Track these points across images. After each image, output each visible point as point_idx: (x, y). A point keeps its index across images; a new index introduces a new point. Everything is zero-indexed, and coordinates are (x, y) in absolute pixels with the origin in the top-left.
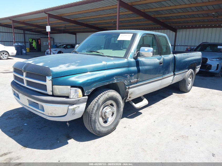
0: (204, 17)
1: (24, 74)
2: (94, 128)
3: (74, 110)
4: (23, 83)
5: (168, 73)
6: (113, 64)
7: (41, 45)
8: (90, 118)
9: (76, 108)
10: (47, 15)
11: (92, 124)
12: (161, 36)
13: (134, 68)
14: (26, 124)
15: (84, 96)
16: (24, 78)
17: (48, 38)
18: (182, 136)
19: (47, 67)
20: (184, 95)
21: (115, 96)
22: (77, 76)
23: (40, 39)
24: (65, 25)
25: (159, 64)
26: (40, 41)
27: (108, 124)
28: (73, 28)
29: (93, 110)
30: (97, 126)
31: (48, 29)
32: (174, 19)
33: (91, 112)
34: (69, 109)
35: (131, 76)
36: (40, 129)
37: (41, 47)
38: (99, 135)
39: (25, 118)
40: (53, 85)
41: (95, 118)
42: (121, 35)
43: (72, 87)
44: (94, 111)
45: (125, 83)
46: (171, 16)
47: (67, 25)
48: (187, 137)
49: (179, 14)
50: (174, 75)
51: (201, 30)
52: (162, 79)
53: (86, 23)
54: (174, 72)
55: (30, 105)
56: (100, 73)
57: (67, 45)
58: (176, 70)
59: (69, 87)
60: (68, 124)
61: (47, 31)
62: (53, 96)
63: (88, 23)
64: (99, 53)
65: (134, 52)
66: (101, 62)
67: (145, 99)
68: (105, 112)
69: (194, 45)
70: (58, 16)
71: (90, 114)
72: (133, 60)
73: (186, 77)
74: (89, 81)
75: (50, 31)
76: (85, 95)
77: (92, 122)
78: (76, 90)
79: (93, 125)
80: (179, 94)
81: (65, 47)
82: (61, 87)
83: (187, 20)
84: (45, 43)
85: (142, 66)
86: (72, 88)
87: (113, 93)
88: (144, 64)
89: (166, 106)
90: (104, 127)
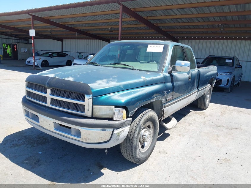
0: (209, 28)
1: (49, 91)
2: (135, 155)
3: (119, 134)
4: (46, 102)
5: (194, 89)
6: (152, 80)
7: (18, 52)
8: (130, 143)
9: (121, 132)
10: (31, 17)
11: (133, 150)
12: (187, 49)
13: (169, 84)
14: (40, 153)
15: (127, 117)
16: (48, 95)
17: (32, 44)
18: (224, 159)
19: (81, 82)
20: (204, 113)
21: (154, 116)
22: (119, 94)
23: (16, 45)
24: (51, 29)
25: (188, 79)
26: (17, 47)
27: (146, 149)
28: (60, 33)
29: (134, 134)
30: (137, 153)
31: (32, 33)
32: (177, 29)
33: (133, 136)
34: (114, 133)
35: (168, 93)
36: (61, 158)
37: (18, 54)
38: (138, 162)
39: (36, 145)
40: (93, 105)
41: (137, 144)
42: (149, 46)
43: (116, 107)
44: (136, 135)
45: (162, 101)
46: (175, 26)
47: (53, 29)
48: (230, 160)
49: (184, 24)
50: (198, 91)
51: (211, 42)
52: (190, 96)
53: (77, 28)
54: (198, 88)
55: (56, 129)
56: (141, 91)
57: (53, 53)
58: (200, 86)
59: (113, 107)
60: (106, 151)
61: (31, 35)
62: (92, 118)
63: (79, 28)
64: (128, 66)
65: (168, 66)
66: (140, 78)
67: (173, 118)
68: (144, 135)
69: (200, 58)
70: (44, 18)
71: (131, 138)
72: (168, 75)
73: (206, 92)
74: (133, 100)
75: (34, 36)
76: (129, 116)
77: (133, 148)
78: (119, 110)
79: (133, 152)
80: (198, 112)
81: (50, 55)
82: (103, 107)
83: (191, 30)
84: (22, 50)
85: (175, 81)
86: (116, 109)
87: (152, 113)
88: (178, 80)
89: (191, 125)
90: (142, 153)
